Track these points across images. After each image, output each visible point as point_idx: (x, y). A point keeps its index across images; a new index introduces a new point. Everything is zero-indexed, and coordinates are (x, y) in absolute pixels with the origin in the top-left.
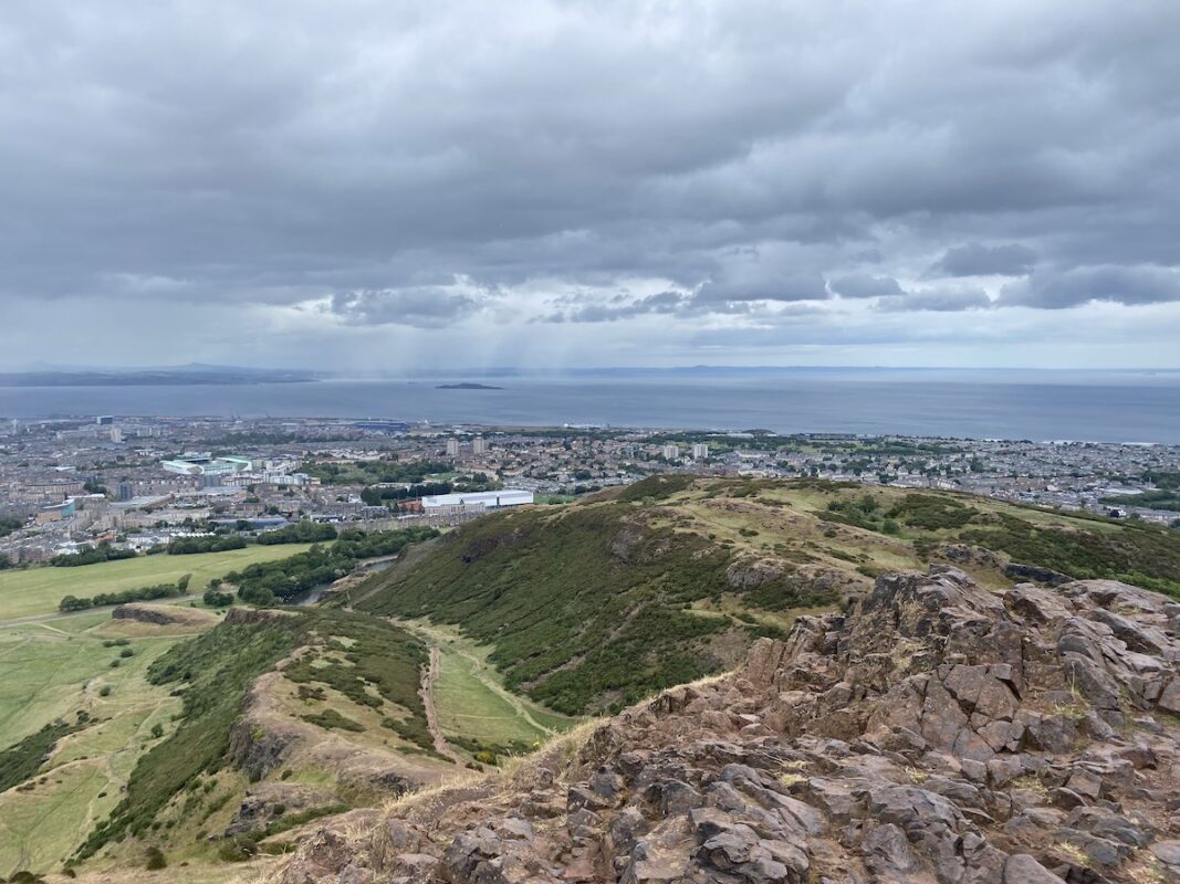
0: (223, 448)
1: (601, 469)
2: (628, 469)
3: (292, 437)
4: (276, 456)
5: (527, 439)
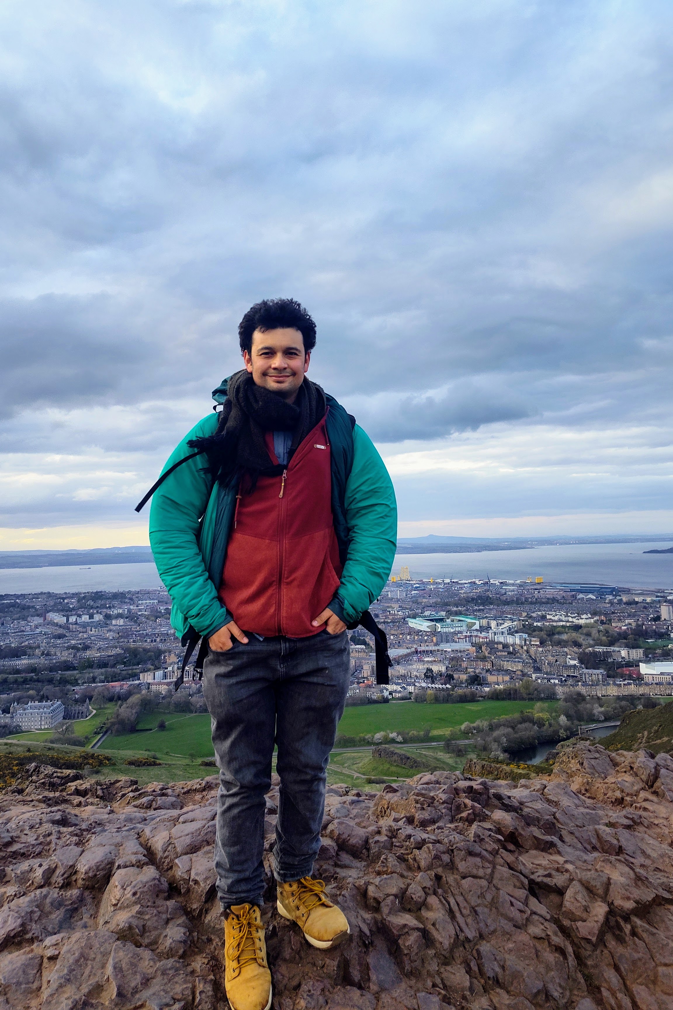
0: (456, 609)
3: (512, 599)
4: (499, 617)
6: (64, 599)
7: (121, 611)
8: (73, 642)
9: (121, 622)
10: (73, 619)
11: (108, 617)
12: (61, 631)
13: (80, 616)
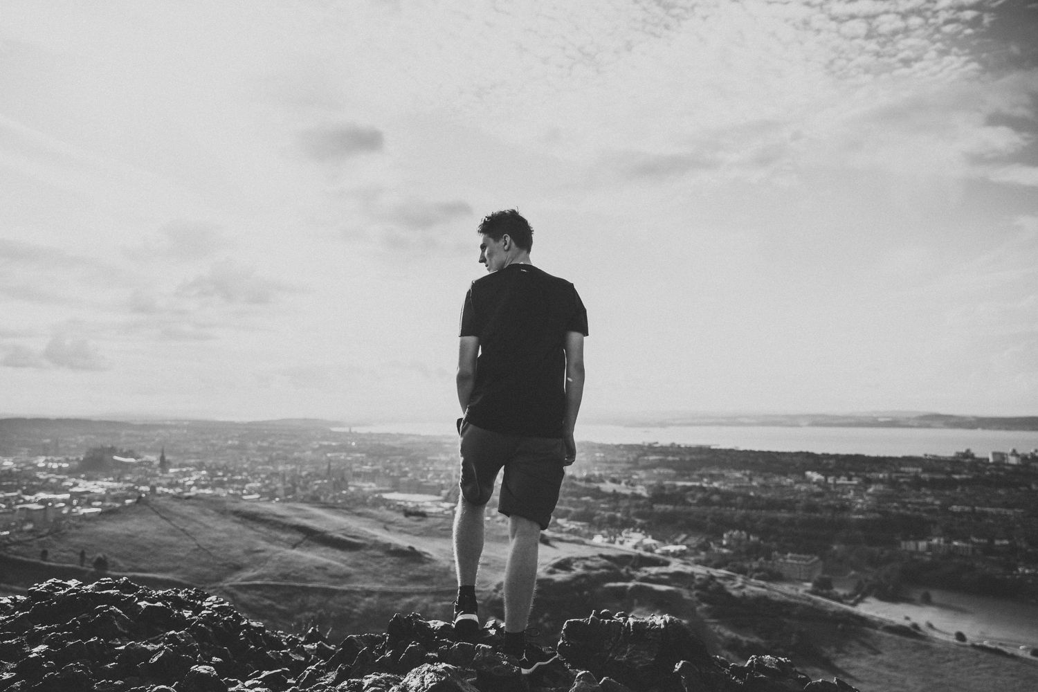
7: (881, 476)
8: (832, 502)
9: (881, 487)
10: (830, 480)
11: (869, 482)
12: (819, 490)
13: (838, 477)
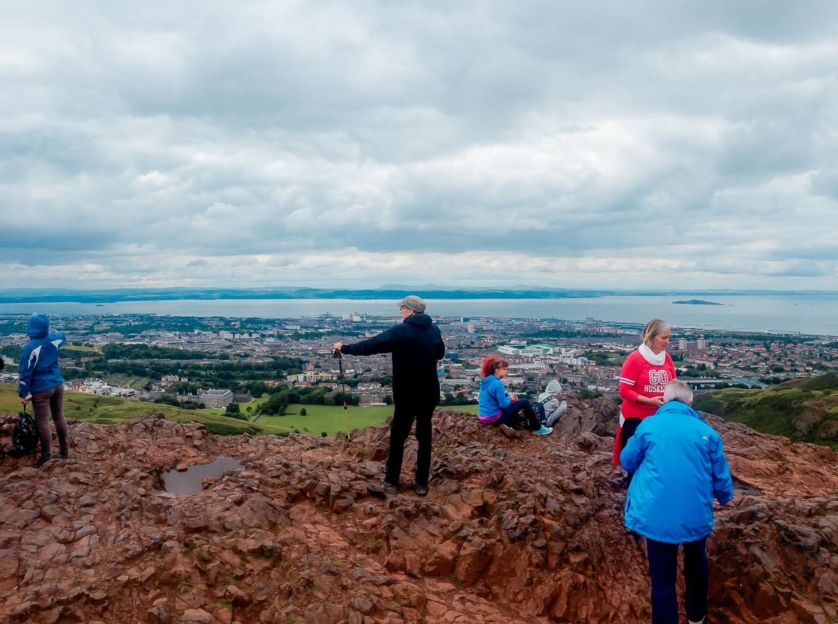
0: (535, 339)
1: (792, 365)
2: (814, 366)
3: (579, 333)
4: (569, 345)
5: (736, 341)
6: (231, 322)
8: (238, 352)
10: (237, 336)
11: (263, 336)
12: (229, 343)
